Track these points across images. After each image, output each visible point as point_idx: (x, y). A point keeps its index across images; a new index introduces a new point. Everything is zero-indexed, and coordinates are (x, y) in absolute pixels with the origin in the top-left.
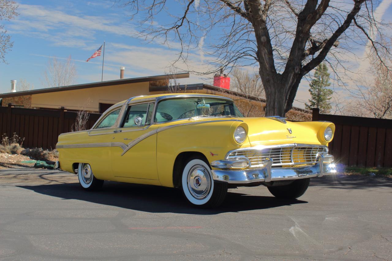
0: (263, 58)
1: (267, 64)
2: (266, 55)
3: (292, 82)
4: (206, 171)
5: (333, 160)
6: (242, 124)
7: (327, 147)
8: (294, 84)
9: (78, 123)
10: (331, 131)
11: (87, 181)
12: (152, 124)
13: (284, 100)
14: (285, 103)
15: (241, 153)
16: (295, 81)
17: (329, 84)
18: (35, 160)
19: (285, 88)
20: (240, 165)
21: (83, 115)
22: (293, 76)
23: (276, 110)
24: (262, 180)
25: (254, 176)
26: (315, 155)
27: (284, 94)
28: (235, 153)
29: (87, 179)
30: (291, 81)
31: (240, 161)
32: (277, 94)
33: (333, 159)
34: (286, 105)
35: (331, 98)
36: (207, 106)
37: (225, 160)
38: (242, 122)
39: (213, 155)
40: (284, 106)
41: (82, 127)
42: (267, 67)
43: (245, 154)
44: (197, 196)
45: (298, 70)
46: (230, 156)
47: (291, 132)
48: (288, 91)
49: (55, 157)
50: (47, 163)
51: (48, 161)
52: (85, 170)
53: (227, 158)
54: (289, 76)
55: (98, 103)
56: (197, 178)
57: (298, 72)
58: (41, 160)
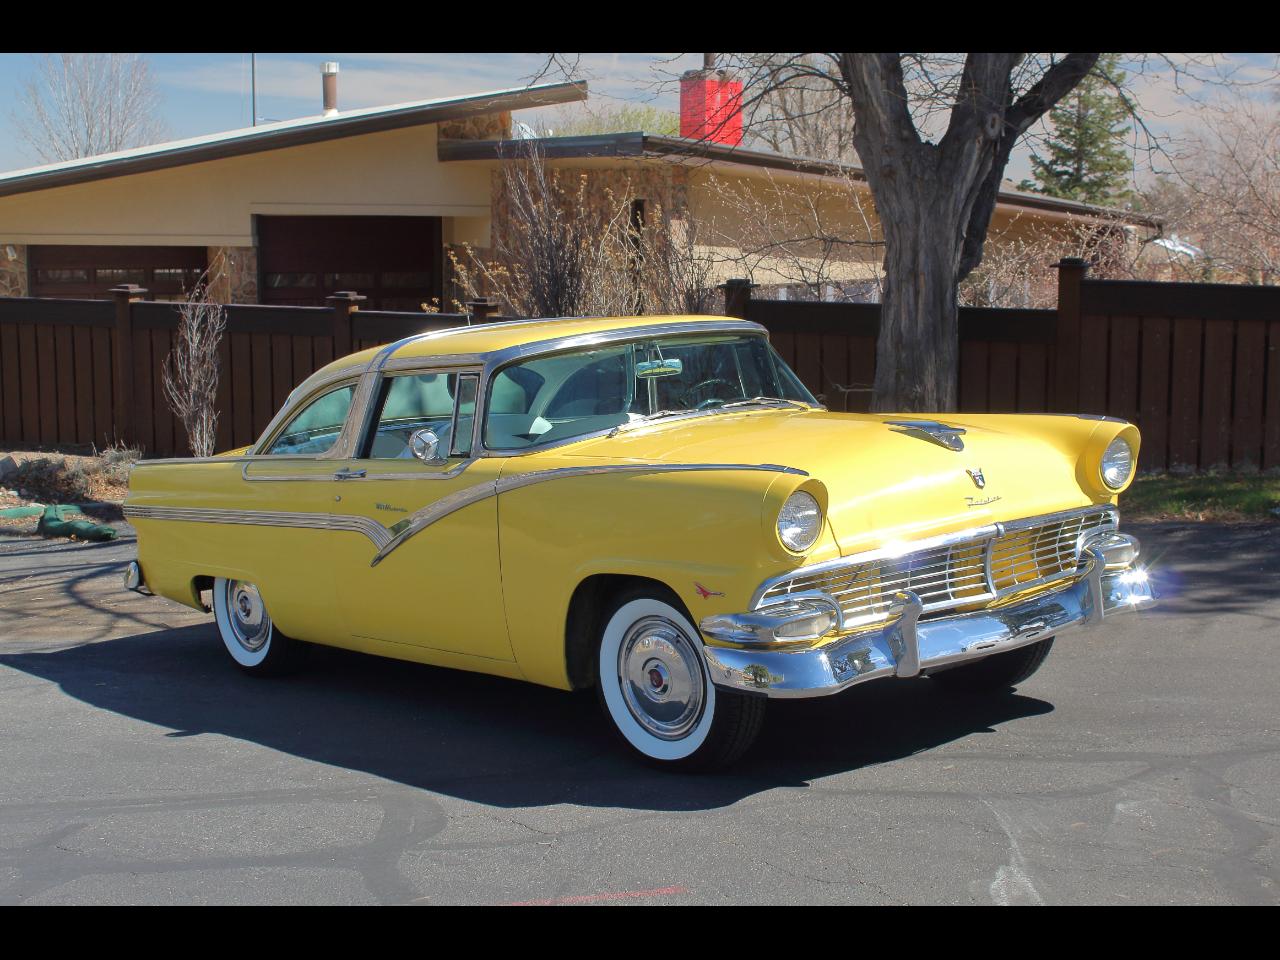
0: (866, 87)
1: (880, 111)
2: (877, 77)
3: (979, 172)
4: (683, 639)
5: (1137, 554)
6: (806, 483)
7: (1113, 508)
8: (984, 178)
9: (186, 349)
10: (1127, 454)
11: (251, 641)
12: (478, 457)
13: (953, 242)
14: (956, 250)
15: (809, 582)
16: (989, 169)
17: (1119, 75)
18: (36, 501)
19: (953, 197)
20: (805, 629)
21: (205, 320)
22: (982, 149)
23: (922, 279)
24: (886, 671)
25: (856, 662)
26: (1074, 546)
27: (950, 221)
28: (787, 584)
29: (249, 632)
30: (973, 168)
31: (804, 614)
32: (923, 221)
33: (1135, 551)
34: (959, 257)
35: (1129, 128)
36: (670, 366)
37: (750, 615)
38: (807, 478)
39: (705, 593)
40: (951, 262)
41: (204, 361)
42: (882, 120)
43: (823, 584)
44: (658, 728)
45: (997, 127)
46: (769, 596)
47: (981, 483)
48: (966, 205)
49: (110, 483)
50: (85, 511)
51: (87, 500)
52: (241, 601)
53: (759, 606)
54: (965, 151)
55: (249, 218)
56: (652, 665)
57: (1000, 132)
58: (61, 503)
